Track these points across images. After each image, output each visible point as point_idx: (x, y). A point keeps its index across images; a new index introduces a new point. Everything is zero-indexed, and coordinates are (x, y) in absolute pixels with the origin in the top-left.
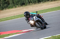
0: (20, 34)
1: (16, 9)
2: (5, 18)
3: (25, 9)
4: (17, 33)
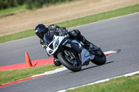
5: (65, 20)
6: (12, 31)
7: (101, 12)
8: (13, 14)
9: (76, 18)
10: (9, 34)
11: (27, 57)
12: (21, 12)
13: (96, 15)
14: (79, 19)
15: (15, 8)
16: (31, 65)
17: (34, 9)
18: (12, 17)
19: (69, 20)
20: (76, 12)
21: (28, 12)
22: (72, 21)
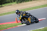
5: (29, 7)
6: (11, 11)
7: (42, 5)
8: (11, 5)
9: (33, 7)
10: (10, 11)
11: (16, 19)
12: (14, 4)
13: (40, 6)
14: (34, 7)
15: (12, 3)
16: (17, 22)
17: (19, 3)
18: (11, 6)
19: (31, 7)
21: (17, 4)
22: (32, 8)
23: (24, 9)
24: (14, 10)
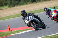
0: (31, 30)
1: (27, 5)
2: (16, 15)
3: (35, 6)
4: (28, 30)
6: (2, 16)
11: (8, 27)
12: (6, 8)
17: (11, 7)
20: (29, 9)
21: (9, 8)
23: (18, 14)
24: (5, 15)
